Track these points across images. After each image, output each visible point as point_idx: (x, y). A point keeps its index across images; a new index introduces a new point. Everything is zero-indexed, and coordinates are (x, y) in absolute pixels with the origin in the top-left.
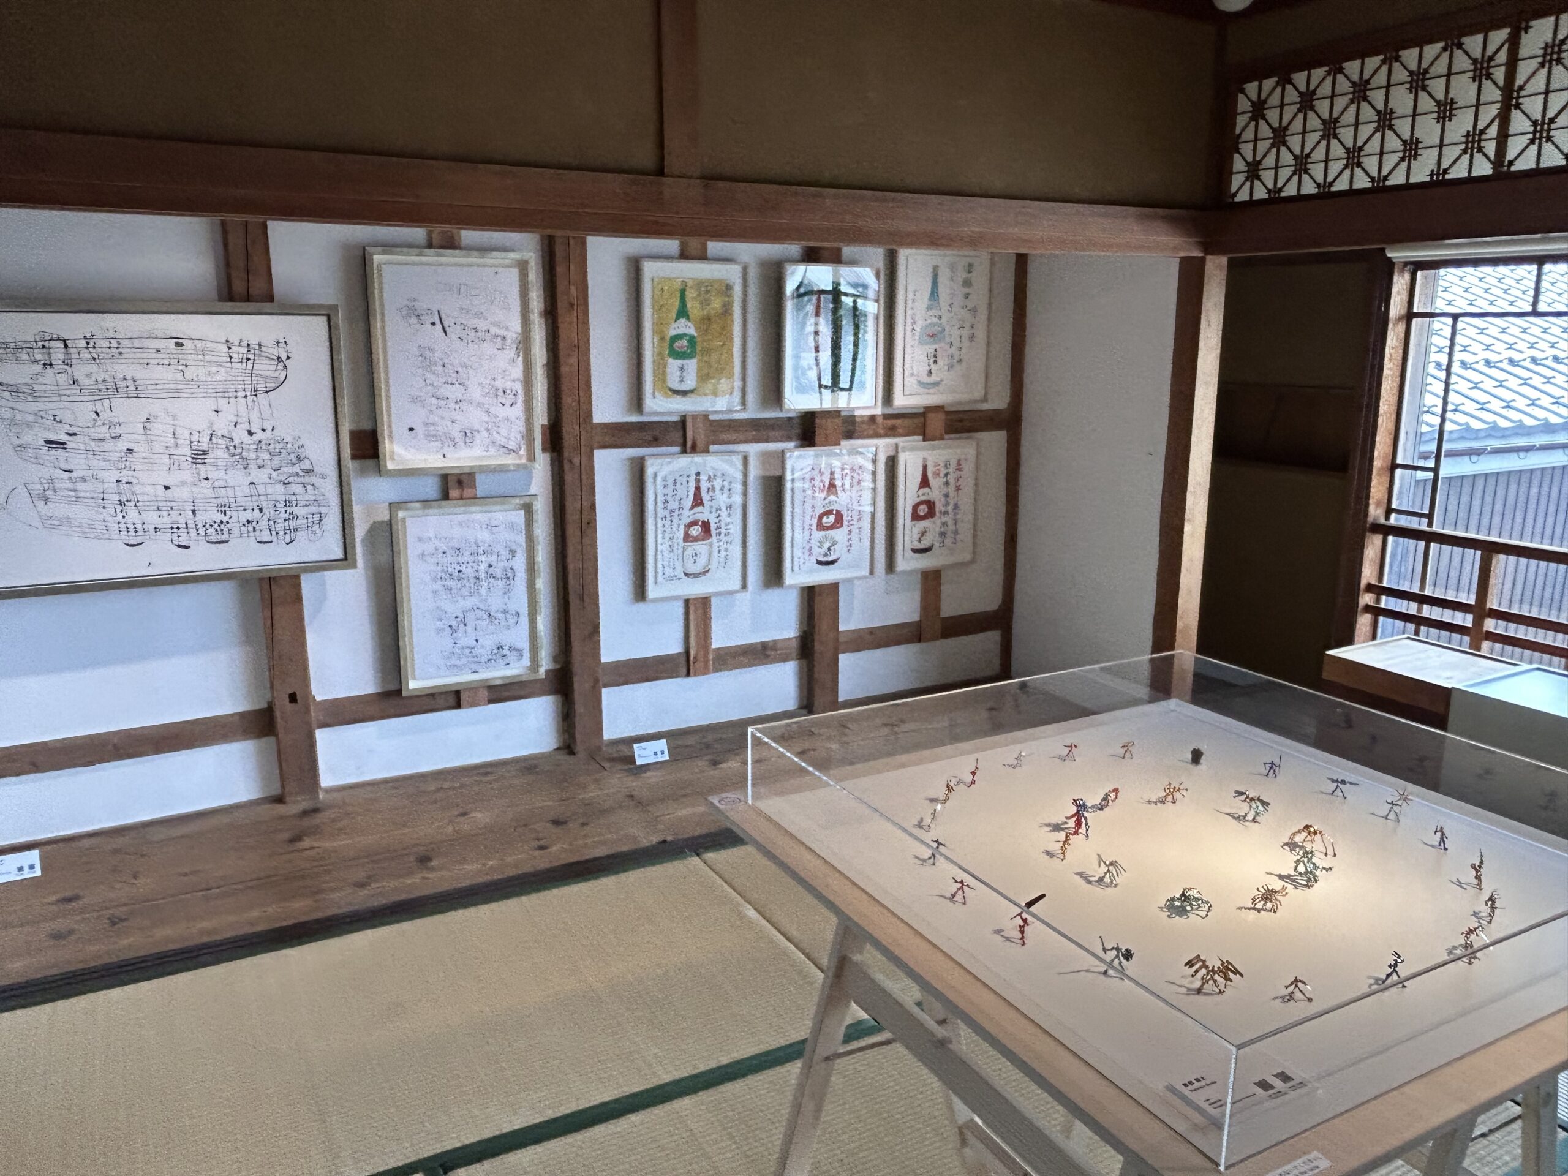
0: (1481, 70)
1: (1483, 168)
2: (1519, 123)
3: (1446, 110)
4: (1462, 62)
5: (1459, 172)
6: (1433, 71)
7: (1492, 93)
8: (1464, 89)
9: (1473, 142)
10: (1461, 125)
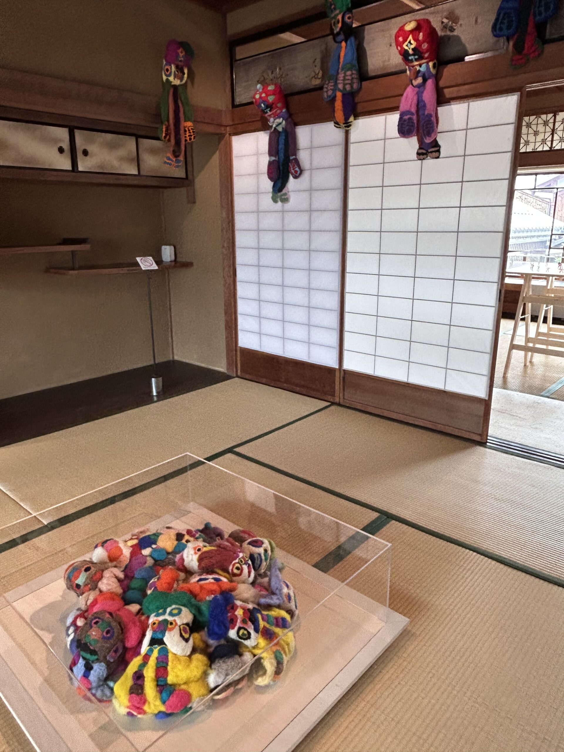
0: (546, 123)
1: (546, 148)
2: (556, 137)
3: (536, 133)
4: (540, 121)
5: (540, 149)
6: (533, 123)
7: (548, 129)
8: (541, 128)
9: (544, 141)
10: (540, 137)
